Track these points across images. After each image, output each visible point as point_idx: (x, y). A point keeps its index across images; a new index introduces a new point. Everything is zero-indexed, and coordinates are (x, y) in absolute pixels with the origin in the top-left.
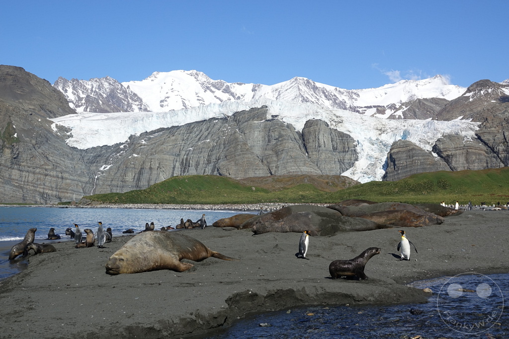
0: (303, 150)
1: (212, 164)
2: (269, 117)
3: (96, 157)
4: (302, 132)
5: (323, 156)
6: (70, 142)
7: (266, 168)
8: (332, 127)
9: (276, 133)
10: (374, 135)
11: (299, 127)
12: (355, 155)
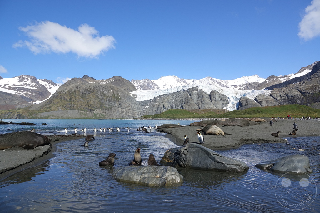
0: (210, 100)
1: (180, 105)
2: (199, 90)
3: (144, 104)
4: (210, 94)
5: (217, 103)
6: (136, 99)
7: (198, 106)
8: (220, 93)
9: (201, 95)
10: (234, 95)
12: (228, 102)
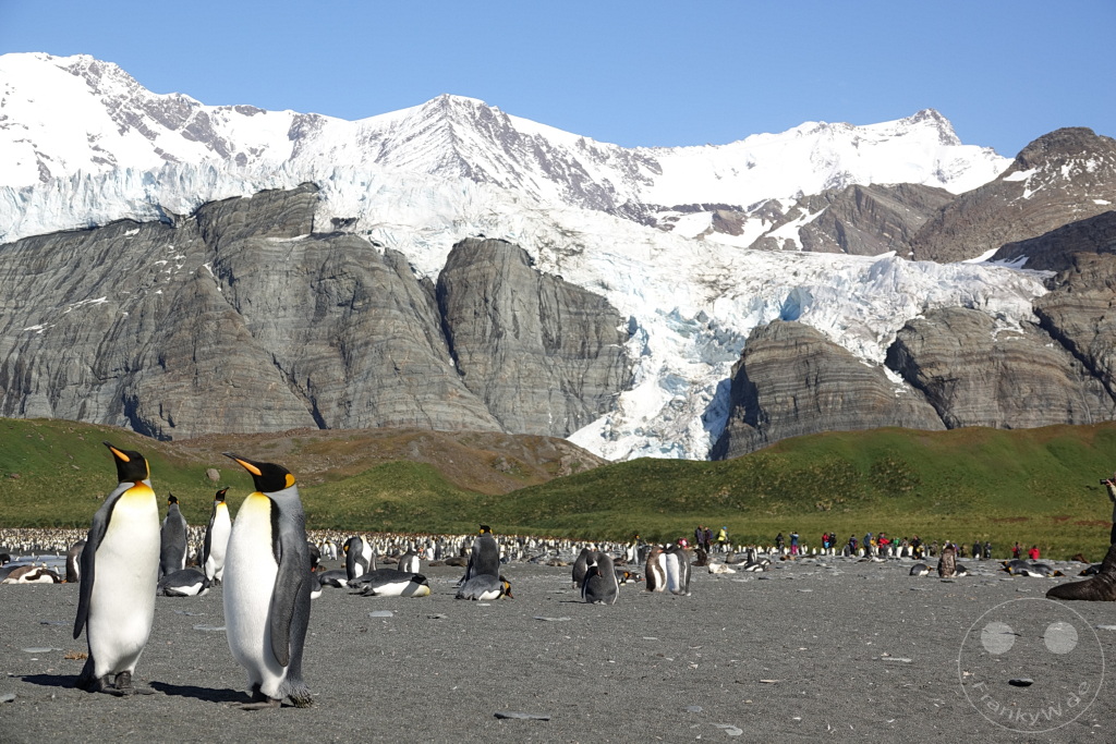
0: (441, 345)
1: (112, 385)
2: (323, 224)
4: (440, 280)
5: (509, 371)
7: (304, 404)
8: (545, 268)
9: (347, 283)
10: (689, 302)
11: (431, 262)
12: (620, 371)
